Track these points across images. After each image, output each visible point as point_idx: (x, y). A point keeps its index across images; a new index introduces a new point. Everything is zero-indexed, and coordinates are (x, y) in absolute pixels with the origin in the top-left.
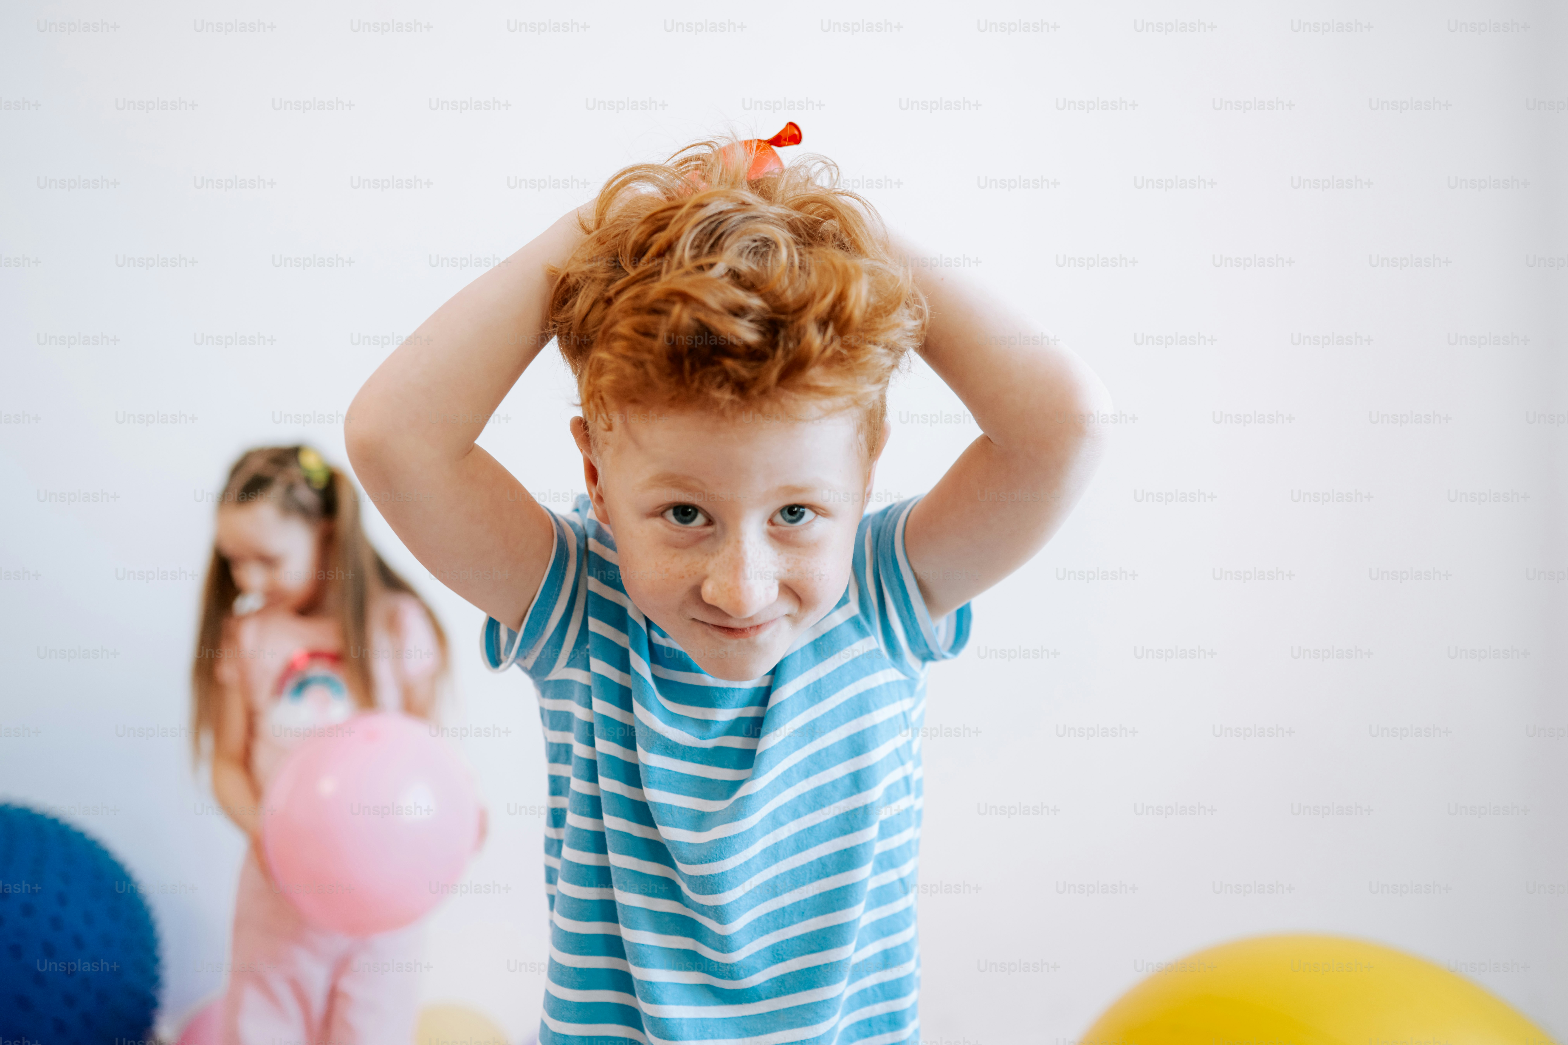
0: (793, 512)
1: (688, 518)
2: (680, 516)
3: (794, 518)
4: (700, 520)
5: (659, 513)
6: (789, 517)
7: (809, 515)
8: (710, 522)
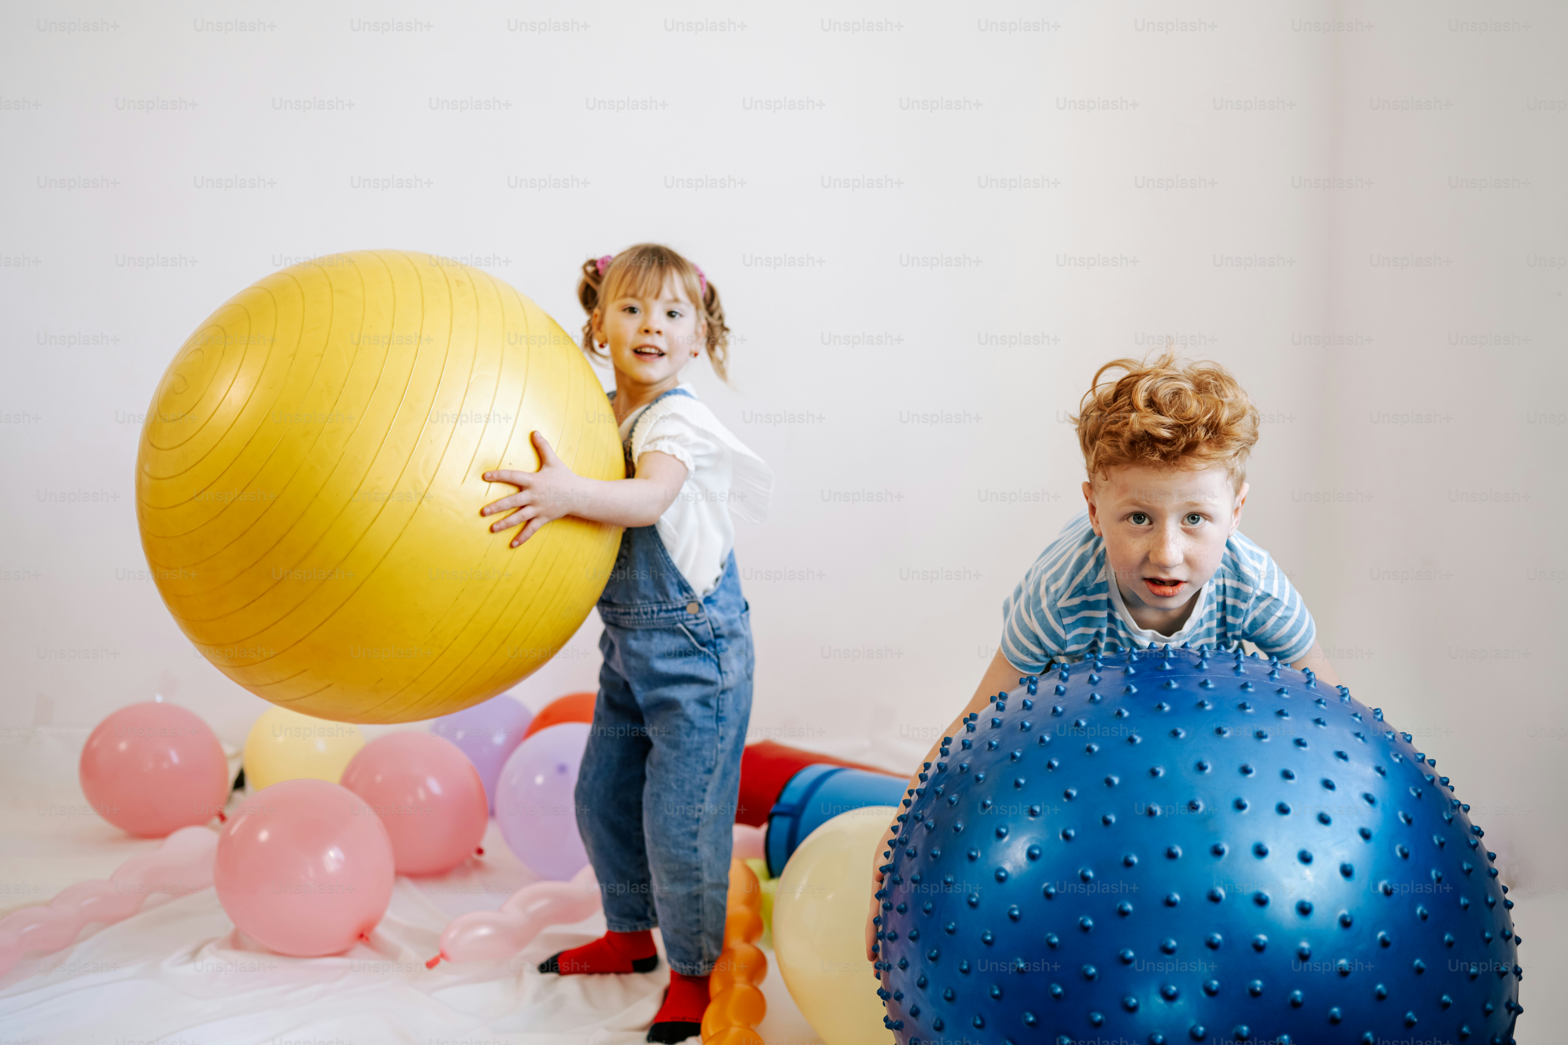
0: (1194, 517)
1: (1141, 521)
2: (1137, 520)
3: (1194, 521)
4: (1147, 521)
5: (1125, 517)
6: (1192, 521)
7: (1202, 520)
8: (1151, 523)
